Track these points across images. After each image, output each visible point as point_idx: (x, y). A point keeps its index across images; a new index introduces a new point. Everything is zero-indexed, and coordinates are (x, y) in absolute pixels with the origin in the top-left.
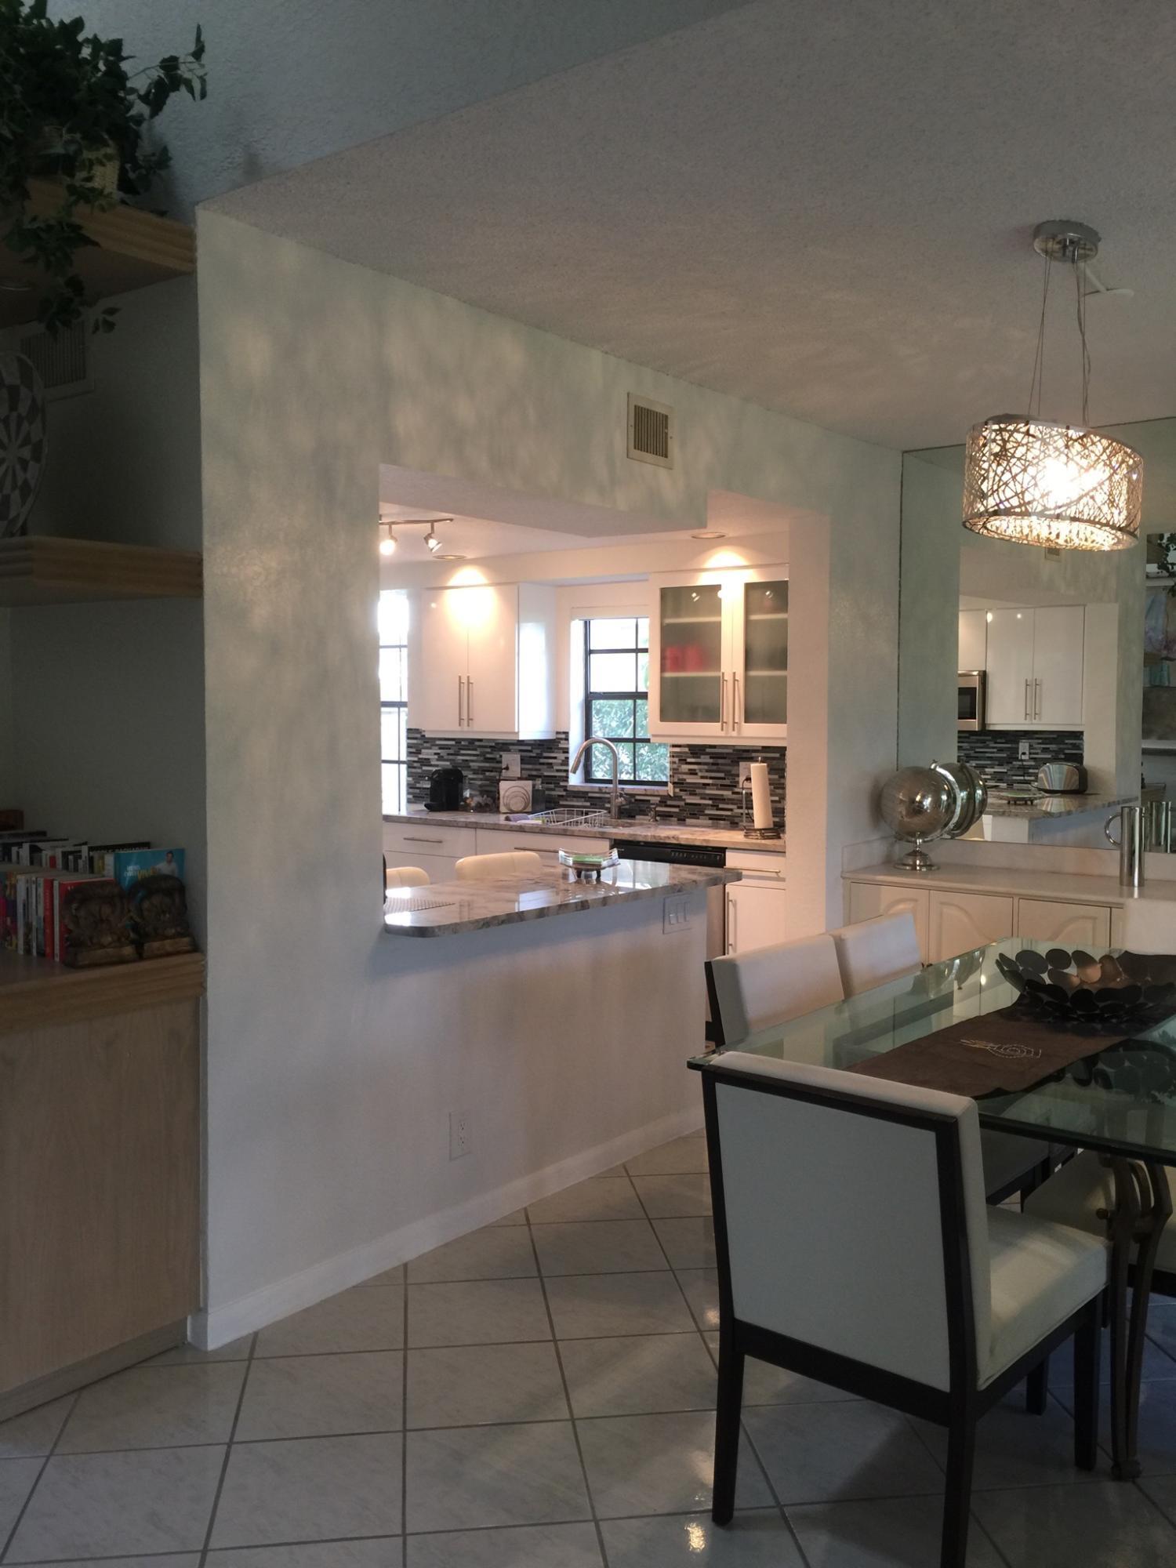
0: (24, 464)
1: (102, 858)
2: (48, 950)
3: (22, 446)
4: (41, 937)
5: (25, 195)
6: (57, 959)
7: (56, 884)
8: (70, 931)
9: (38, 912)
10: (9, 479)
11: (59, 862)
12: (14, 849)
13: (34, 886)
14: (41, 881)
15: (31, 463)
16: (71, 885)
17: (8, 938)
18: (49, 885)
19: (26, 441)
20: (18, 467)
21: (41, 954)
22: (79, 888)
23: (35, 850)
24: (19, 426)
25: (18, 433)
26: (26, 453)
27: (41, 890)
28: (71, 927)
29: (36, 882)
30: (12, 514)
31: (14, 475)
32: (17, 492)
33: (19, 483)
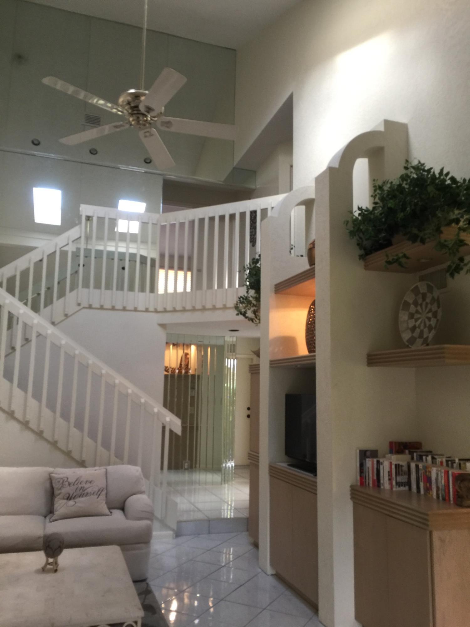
0: (429, 319)
1: (465, 464)
2: (447, 498)
3: (428, 313)
4: (443, 493)
5: (441, 232)
6: (452, 502)
7: (450, 473)
8: (458, 492)
9: (442, 482)
10: (423, 324)
11: (445, 464)
12: (424, 457)
13: (440, 473)
14: (443, 471)
15: (432, 319)
16: (457, 473)
17: (428, 492)
18: (447, 473)
19: (430, 311)
20: (427, 320)
21: (444, 499)
22: (461, 475)
23: (433, 458)
24: (426, 307)
25: (426, 309)
26: (430, 315)
27: (443, 475)
28: (459, 490)
29: (441, 471)
30: (425, 336)
31: (425, 323)
32: (427, 329)
33: (427, 325)
